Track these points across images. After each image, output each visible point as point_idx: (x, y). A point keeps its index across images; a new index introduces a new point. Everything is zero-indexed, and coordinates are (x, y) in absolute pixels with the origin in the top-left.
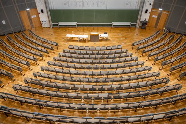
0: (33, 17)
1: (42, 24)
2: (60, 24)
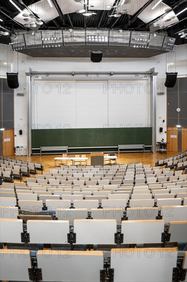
0: (5, 140)
1: (16, 151)
2: (44, 149)
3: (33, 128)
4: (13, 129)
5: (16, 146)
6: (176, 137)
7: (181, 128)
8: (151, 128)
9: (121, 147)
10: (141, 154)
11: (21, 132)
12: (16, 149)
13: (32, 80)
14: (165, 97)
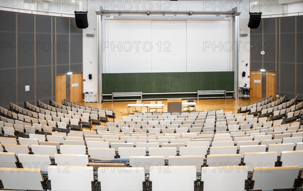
0: (73, 85)
1: (85, 97)
2: (116, 94)
3: (104, 73)
4: (82, 73)
5: (84, 92)
6: (259, 81)
7: (265, 72)
8: (233, 73)
9: (200, 93)
10: (223, 100)
11: (90, 77)
12: (85, 95)
13: (103, 19)
14: (248, 39)
